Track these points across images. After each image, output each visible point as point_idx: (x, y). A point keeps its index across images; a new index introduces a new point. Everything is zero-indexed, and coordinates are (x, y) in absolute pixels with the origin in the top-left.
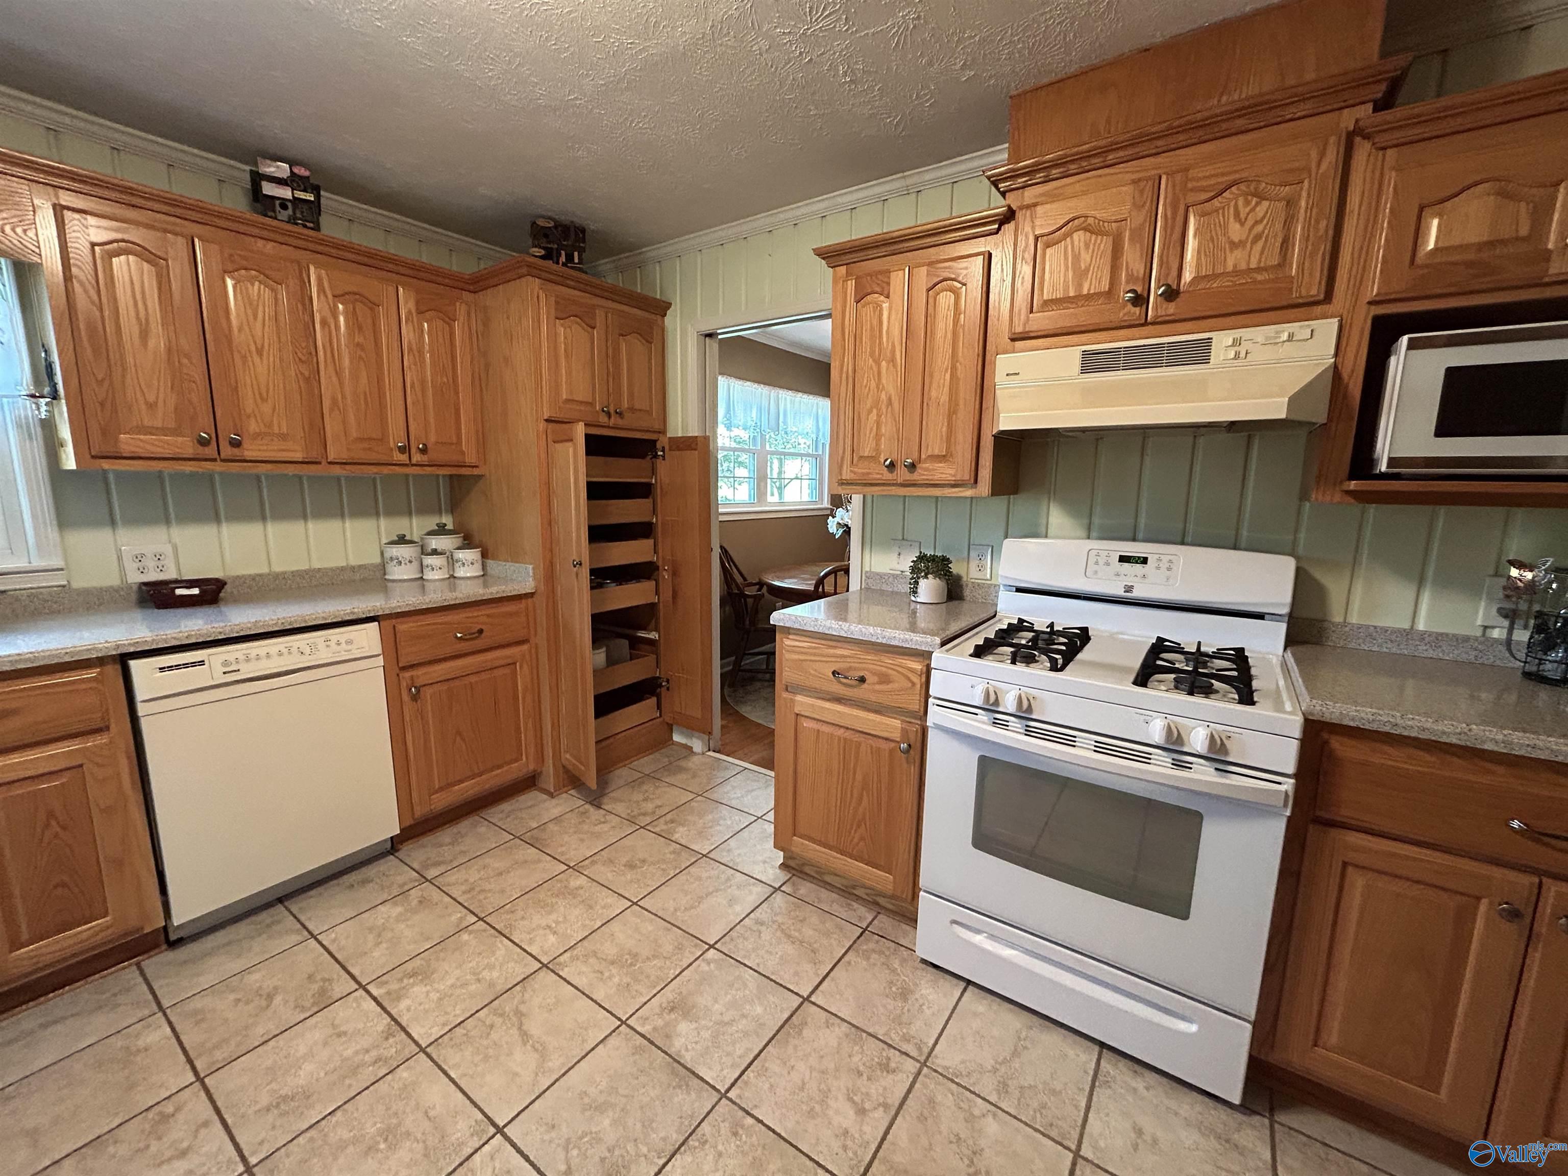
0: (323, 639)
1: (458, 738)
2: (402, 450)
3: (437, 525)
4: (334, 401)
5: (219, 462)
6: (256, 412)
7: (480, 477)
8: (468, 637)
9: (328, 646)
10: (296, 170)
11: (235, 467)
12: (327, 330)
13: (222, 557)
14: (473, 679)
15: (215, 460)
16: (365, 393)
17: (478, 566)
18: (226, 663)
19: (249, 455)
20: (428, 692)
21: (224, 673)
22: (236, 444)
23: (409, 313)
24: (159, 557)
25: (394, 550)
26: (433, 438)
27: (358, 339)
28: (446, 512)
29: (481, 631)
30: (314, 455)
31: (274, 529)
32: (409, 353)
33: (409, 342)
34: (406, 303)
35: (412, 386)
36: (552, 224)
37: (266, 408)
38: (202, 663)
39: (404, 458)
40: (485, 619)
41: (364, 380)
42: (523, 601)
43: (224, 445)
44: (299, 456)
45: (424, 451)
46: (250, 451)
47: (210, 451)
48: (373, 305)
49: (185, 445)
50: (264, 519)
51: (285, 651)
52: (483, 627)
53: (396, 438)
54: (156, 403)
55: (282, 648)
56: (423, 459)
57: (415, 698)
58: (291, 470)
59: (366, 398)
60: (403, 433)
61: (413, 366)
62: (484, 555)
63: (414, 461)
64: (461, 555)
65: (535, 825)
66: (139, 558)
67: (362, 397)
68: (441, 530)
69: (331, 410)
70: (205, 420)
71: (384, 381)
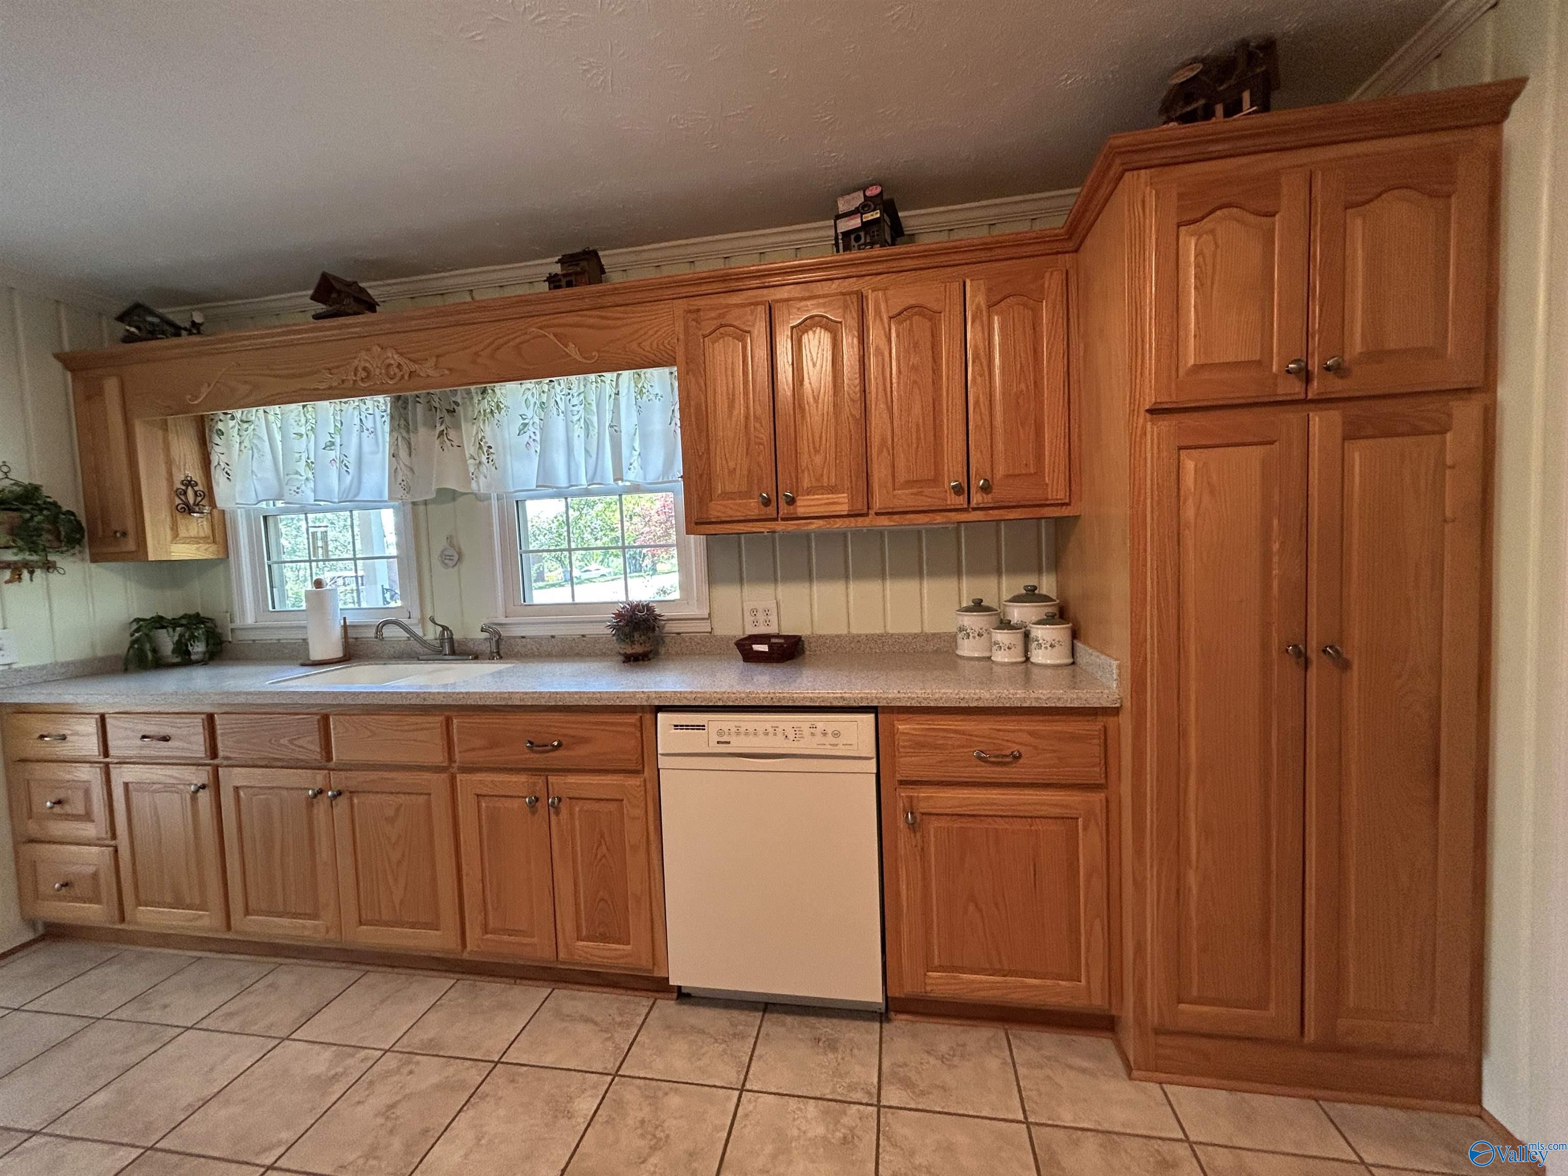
0: (809, 725)
1: (971, 908)
2: (958, 490)
3: (1026, 588)
4: (883, 441)
5: (780, 522)
6: (810, 466)
7: (1077, 518)
8: (993, 759)
9: (813, 734)
10: (868, 193)
11: (791, 526)
12: (880, 359)
13: (812, 615)
14: (1001, 825)
15: (776, 519)
16: (918, 425)
17: (1066, 649)
18: (720, 732)
19: (801, 511)
20: (934, 825)
21: (718, 742)
22: (791, 501)
23: (978, 307)
24: (767, 612)
25: (966, 618)
26: (1001, 471)
27: (914, 360)
28: (1049, 570)
29: (1017, 758)
30: (860, 506)
31: (857, 589)
32: (974, 362)
33: (976, 348)
34: (974, 296)
35: (977, 403)
36: (1199, 67)
37: (818, 459)
38: (701, 727)
39: (961, 501)
40: (1026, 738)
41: (917, 410)
42: (1100, 718)
43: (782, 503)
44: (844, 509)
45: (986, 489)
46: (804, 506)
47: (771, 511)
48: (931, 315)
49: (753, 507)
50: (847, 578)
51: (771, 730)
52: (1023, 749)
53: (953, 474)
54: (735, 469)
55: (768, 726)
56: (988, 499)
57: (913, 827)
58: (839, 524)
59: (918, 430)
60: (960, 468)
61: (979, 379)
62: (1075, 635)
63: (974, 503)
64: (1040, 633)
65: (1067, 1119)
66: (754, 612)
67: (914, 430)
68: (1031, 595)
69: (880, 452)
70: (769, 482)
71: (941, 404)
